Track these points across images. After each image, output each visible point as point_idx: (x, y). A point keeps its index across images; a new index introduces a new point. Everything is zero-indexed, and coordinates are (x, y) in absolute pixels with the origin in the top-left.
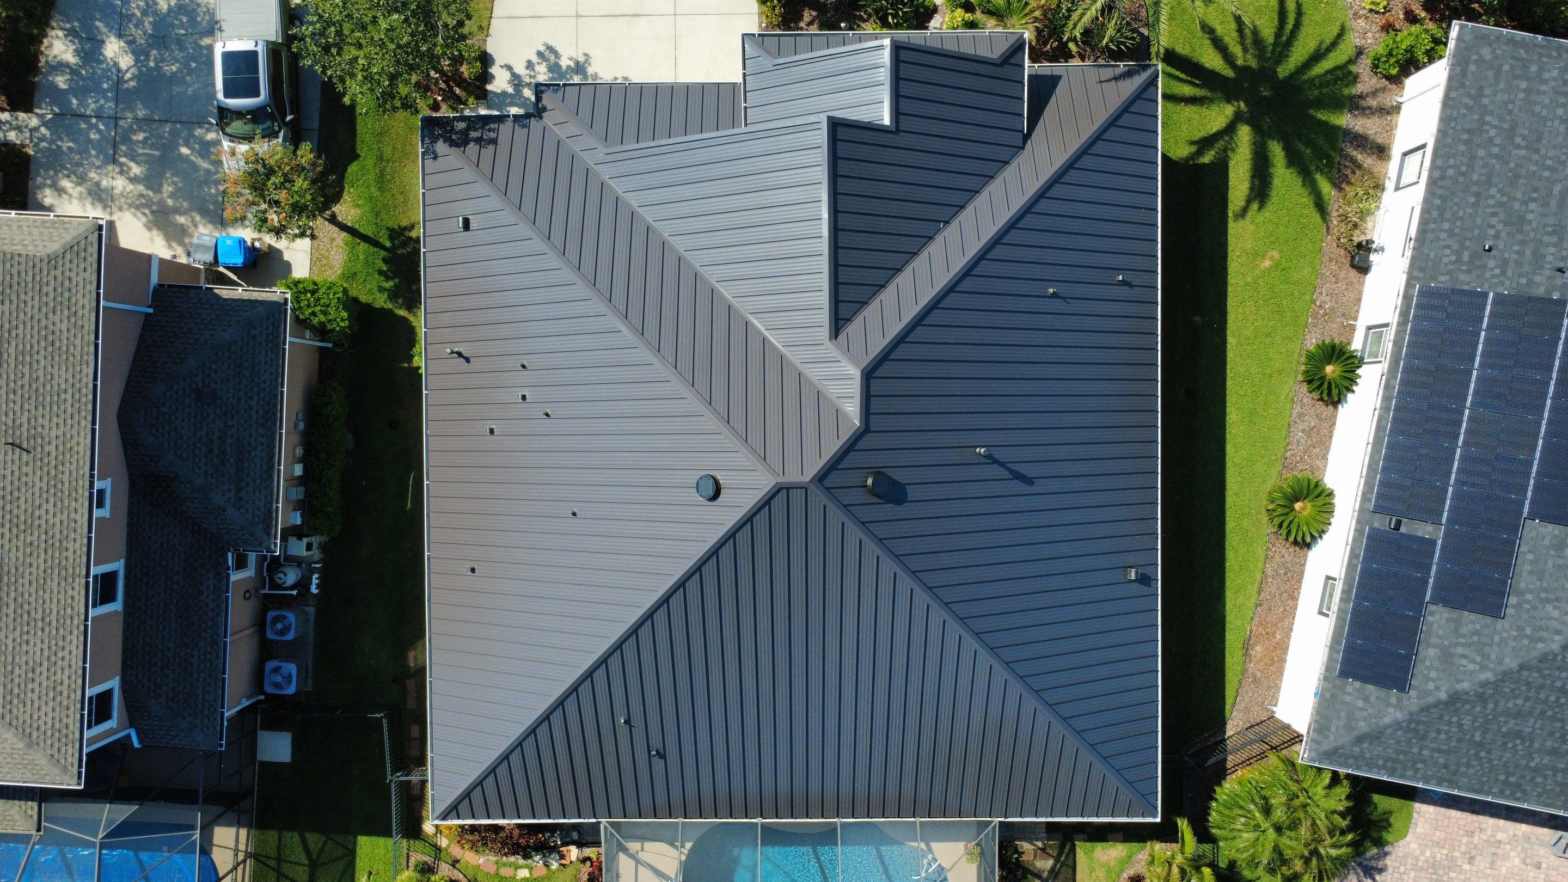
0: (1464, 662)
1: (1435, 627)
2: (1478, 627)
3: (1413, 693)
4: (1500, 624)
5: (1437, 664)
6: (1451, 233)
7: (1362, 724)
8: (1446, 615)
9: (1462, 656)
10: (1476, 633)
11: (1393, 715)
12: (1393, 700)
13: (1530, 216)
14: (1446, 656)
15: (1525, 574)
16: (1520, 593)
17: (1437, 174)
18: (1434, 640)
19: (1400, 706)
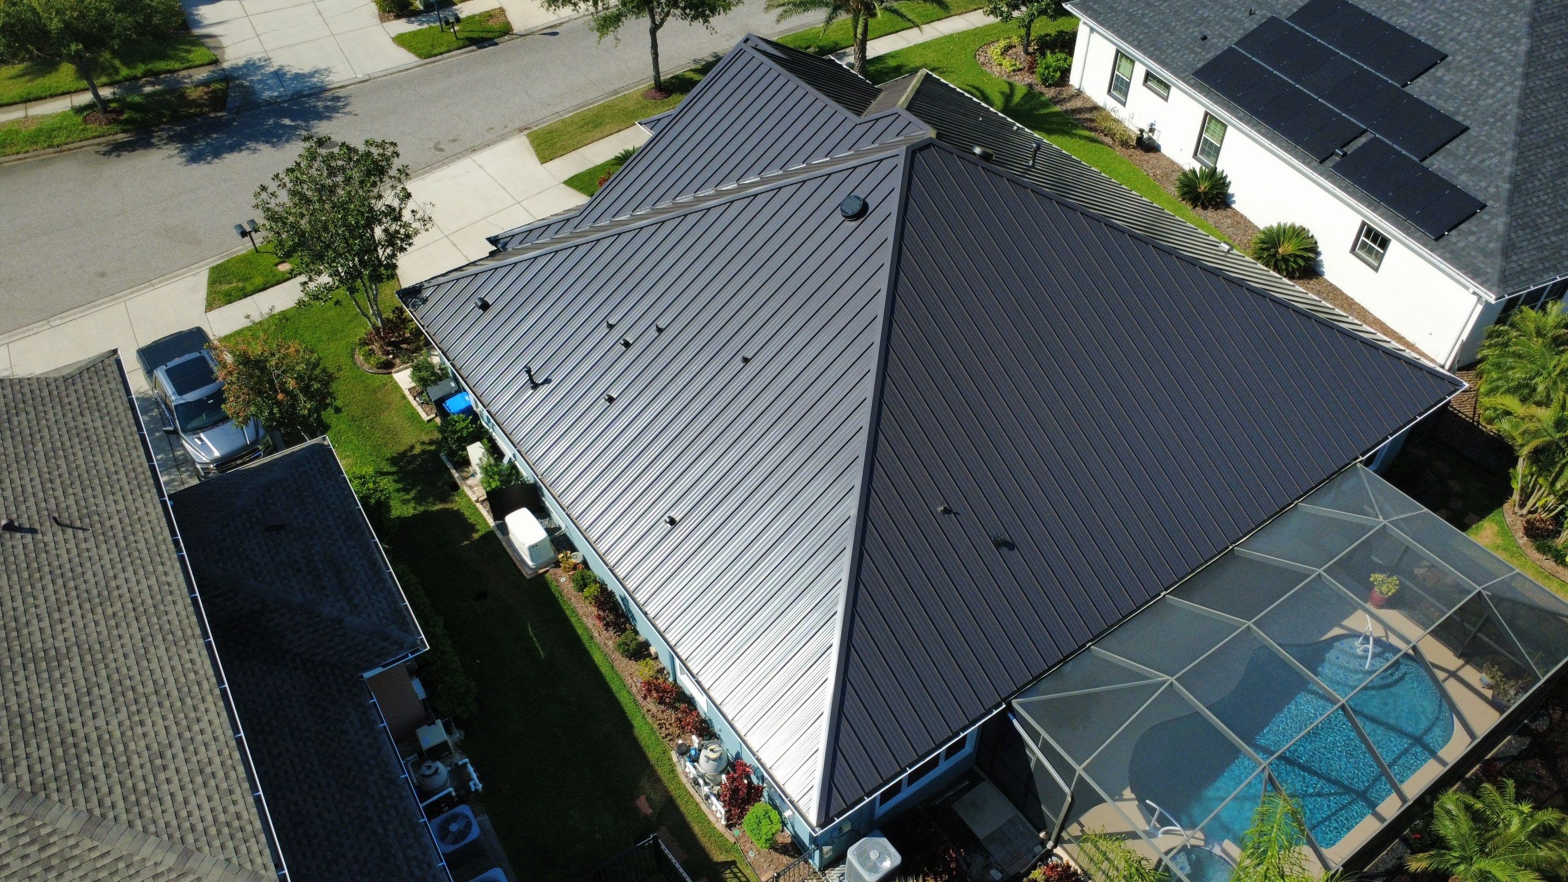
0: (1487, 163)
1: (1443, 167)
2: (1464, 144)
3: (1489, 203)
4: (1473, 132)
5: (1476, 179)
6: (1178, 51)
7: (1492, 245)
8: (1440, 158)
9: (1482, 161)
10: (1468, 147)
11: (1500, 224)
12: (1486, 217)
13: (1205, 15)
14: (1473, 171)
15: (1444, 105)
16: (1457, 112)
17: (1136, 43)
18: (1455, 173)
19: (1494, 216)
